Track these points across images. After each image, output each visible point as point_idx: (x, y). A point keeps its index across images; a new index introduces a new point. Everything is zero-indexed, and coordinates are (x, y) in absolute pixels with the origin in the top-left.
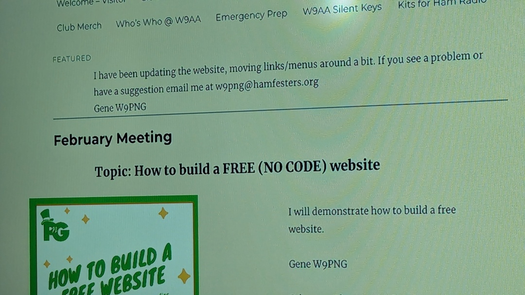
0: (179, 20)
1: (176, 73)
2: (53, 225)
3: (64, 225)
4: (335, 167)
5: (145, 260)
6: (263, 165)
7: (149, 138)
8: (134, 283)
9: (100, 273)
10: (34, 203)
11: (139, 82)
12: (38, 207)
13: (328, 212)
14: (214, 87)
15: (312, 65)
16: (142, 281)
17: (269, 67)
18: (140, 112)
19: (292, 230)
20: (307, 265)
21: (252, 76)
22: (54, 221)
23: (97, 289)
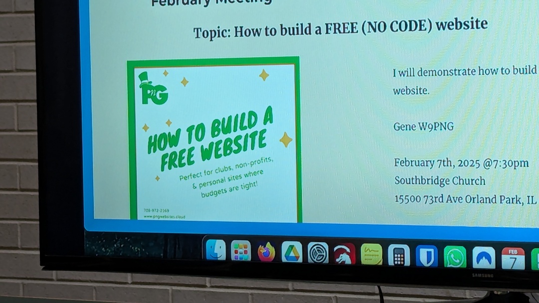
2: (152, 88)
3: (162, 88)
4: (441, 26)
5: (246, 124)
6: (367, 25)
8: (235, 147)
9: (200, 137)
10: (132, 66)
12: (136, 70)
13: (434, 73)
16: (243, 145)
19: (397, 92)
20: (412, 128)
22: (152, 84)
23: (197, 154)
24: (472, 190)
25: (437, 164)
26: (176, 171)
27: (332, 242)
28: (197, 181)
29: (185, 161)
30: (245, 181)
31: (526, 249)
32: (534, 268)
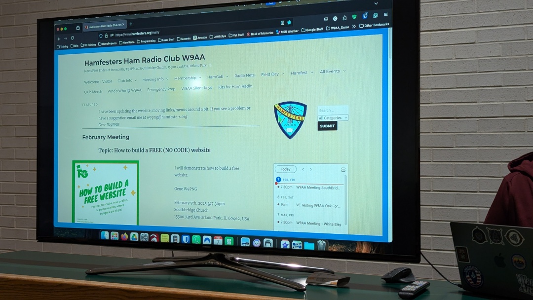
0: (133, 90)
1: (131, 112)
2: (82, 171)
3: (86, 171)
4: (193, 151)
5: (118, 186)
6: (165, 149)
7: (120, 137)
8: (113, 195)
9: (100, 191)
10: (74, 162)
11: (116, 115)
12: (76, 164)
13: (190, 168)
14: (146, 118)
15: (185, 110)
16: (116, 194)
17: (168, 110)
18: (117, 127)
19: (176, 175)
20: (181, 189)
21: (161, 114)
23: (99, 197)
24: (204, 214)
25: (190, 203)
26: (90, 204)
27: (150, 233)
28: (98, 208)
29: (94, 200)
30: (117, 208)
31: (223, 237)
32: (225, 244)
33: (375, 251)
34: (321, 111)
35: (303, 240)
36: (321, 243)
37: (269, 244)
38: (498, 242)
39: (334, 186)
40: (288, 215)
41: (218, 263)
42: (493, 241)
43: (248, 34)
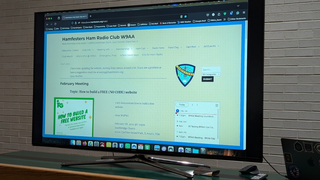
0: (91, 56)
1: (90, 69)
2: (60, 104)
3: (62, 104)
4: (126, 93)
5: (81, 113)
6: (110, 91)
7: (83, 84)
8: (78, 119)
9: (70, 116)
10: (55, 98)
11: (81, 70)
12: (56, 99)
13: (124, 103)
14: (99, 72)
15: (122, 68)
16: (80, 118)
17: (112, 68)
18: (81, 78)
19: (116, 107)
20: (119, 116)
21: (108, 70)
23: (70, 120)
24: (132, 131)
25: (124, 124)
26: (65, 124)
27: (100, 142)
28: (69, 126)
29: (67, 121)
30: (80, 126)
31: (144, 145)
32: (145, 149)
33: (235, 155)
34: (204, 70)
35: (192, 148)
36: (203, 150)
37: (171, 149)
38: (310, 151)
39: (211, 115)
40: (183, 132)
41: (140, 160)
42: (307, 150)
43: (161, 23)
